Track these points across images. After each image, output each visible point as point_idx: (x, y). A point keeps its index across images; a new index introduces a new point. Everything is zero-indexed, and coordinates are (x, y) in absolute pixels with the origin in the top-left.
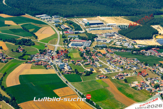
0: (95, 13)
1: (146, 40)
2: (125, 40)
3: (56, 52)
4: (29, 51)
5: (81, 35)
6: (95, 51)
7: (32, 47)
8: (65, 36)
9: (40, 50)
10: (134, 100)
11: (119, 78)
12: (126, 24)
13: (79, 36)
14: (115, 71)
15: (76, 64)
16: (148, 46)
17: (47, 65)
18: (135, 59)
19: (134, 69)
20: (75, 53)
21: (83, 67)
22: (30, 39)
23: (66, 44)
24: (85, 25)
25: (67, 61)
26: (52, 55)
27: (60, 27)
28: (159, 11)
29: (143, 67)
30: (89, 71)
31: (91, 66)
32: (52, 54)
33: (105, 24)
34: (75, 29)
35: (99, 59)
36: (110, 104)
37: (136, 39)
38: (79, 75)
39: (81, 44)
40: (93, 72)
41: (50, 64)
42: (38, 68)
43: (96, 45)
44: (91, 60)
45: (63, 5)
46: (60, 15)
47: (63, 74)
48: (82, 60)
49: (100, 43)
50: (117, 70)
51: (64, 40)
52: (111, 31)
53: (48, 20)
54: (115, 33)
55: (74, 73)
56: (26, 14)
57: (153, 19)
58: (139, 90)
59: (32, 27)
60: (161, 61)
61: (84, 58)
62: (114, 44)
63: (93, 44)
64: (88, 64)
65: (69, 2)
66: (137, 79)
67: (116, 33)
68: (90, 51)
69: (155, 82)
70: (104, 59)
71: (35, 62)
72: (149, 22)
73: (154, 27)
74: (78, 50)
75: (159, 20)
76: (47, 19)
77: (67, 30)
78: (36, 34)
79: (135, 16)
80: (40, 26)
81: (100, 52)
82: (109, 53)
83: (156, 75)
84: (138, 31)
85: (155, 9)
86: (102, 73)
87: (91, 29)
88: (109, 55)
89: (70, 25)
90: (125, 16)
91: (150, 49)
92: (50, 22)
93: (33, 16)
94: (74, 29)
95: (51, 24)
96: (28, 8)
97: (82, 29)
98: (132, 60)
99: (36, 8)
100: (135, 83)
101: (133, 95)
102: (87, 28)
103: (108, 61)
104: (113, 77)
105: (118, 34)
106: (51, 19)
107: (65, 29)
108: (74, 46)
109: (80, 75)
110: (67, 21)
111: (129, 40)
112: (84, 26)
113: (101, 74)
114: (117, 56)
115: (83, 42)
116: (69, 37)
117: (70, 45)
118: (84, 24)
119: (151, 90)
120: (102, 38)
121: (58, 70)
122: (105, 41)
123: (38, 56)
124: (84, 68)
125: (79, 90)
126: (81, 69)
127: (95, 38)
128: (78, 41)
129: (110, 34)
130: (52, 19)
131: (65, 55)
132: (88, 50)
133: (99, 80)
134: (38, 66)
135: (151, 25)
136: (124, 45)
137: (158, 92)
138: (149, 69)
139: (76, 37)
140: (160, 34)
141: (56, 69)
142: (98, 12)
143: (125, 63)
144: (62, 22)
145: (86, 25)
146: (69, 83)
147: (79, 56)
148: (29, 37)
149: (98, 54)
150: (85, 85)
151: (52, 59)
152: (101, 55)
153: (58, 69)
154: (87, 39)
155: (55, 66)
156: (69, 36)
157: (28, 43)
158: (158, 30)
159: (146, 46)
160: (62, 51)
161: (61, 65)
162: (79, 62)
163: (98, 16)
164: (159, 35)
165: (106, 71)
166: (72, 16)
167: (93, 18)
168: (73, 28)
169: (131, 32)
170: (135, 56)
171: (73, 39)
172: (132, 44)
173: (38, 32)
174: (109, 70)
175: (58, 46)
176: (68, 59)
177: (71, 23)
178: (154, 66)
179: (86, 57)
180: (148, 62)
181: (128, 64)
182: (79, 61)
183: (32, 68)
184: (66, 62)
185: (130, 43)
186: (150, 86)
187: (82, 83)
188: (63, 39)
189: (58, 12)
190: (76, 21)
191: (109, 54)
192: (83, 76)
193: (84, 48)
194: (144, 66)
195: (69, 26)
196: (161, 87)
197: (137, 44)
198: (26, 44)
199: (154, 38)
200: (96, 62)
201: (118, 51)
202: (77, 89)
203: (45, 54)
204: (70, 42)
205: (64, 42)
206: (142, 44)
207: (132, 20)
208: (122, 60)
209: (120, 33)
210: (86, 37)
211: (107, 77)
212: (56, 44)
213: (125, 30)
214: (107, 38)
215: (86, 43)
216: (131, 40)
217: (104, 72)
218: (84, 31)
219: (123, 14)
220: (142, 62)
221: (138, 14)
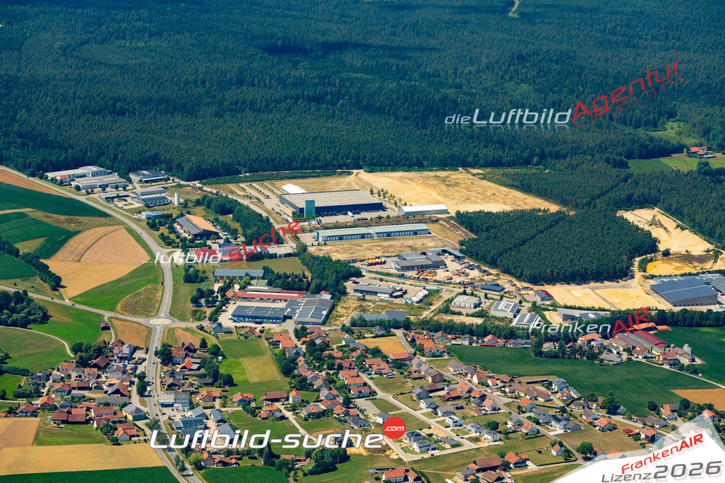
0: (338, 154)
1: (600, 284)
2: (499, 289)
3: (156, 354)
4: (22, 353)
5: (278, 267)
6: (352, 346)
7: (35, 330)
8: (200, 275)
9: (77, 349)
11: (484, 479)
12: (494, 208)
13: (267, 271)
14: (458, 445)
15: (263, 413)
16: (614, 312)
17: (114, 422)
18: (555, 380)
19: (552, 433)
20: (253, 359)
21: (298, 427)
22: (25, 293)
23: (208, 314)
24: (294, 213)
25: (218, 401)
26: (141, 369)
27: (173, 230)
28: (651, 139)
29: (596, 422)
30: (328, 450)
31: (336, 423)
32: (136, 363)
33: (393, 207)
34: (244, 235)
35: (374, 387)
37: (553, 280)
38: (279, 469)
39: (282, 310)
40: (350, 451)
41: (130, 418)
42: (70, 439)
43: (356, 314)
44: (335, 392)
45: (178, 118)
46: (169, 170)
47: (198, 466)
48: (293, 393)
49: (374, 302)
50: (469, 439)
51: (195, 293)
52: (425, 241)
53: (108, 195)
54: (445, 251)
55: (253, 462)
57: (626, 180)
59: (30, 229)
60: (685, 387)
61: (303, 385)
62: (446, 310)
63: (339, 309)
64: (323, 413)
65: (208, 105)
67: (450, 254)
68: (326, 346)
70: (399, 387)
71: (56, 408)
72: (608, 195)
73: (631, 217)
74: (266, 343)
75: (655, 182)
76: (104, 187)
77: (209, 242)
78: (55, 265)
79: (538, 164)
80: (72, 227)
81: (376, 352)
82: (423, 356)
84: (556, 240)
85: (629, 130)
86: (394, 456)
87: (324, 233)
88: (420, 364)
89: (221, 218)
90: (489, 170)
92: (121, 204)
93: (33, 175)
94: (243, 239)
95: (124, 215)
98: (540, 388)
99: (46, 135)
102: (303, 231)
103: (420, 397)
104: (451, 477)
105: (458, 258)
106: (125, 189)
107: (196, 236)
108: (245, 324)
109: (284, 470)
110: (206, 197)
111: (519, 284)
112: (290, 220)
113: (393, 460)
114: (464, 368)
115: (293, 304)
116: (221, 277)
117: (225, 319)
118: (289, 211)
120: (381, 280)
122: (401, 296)
123: (69, 376)
127: (346, 278)
128: (262, 297)
129: (421, 260)
130: (130, 187)
131: (202, 371)
132: (318, 342)
134: (70, 426)
135: (620, 208)
136: (493, 313)
138: (628, 432)
139: (252, 278)
140: (666, 253)
142: (354, 152)
143: (508, 405)
144: (182, 201)
145: (299, 214)
147: (272, 372)
148: (18, 281)
149: (367, 362)
151: (142, 391)
152: (384, 365)
155: (154, 425)
156: (218, 273)
157: (13, 311)
158: (656, 233)
159: (603, 313)
160: (187, 349)
161: (187, 423)
162: (278, 405)
163: (355, 171)
164: (659, 255)
165: (415, 446)
166: (229, 172)
167: (332, 182)
168: (234, 233)
169: (525, 247)
170: (554, 368)
171: (237, 287)
172: (534, 304)
173: (62, 254)
174: (428, 442)
175: (168, 322)
176: (220, 390)
177: (224, 208)
178: (652, 417)
179: (309, 375)
180: (618, 396)
181: (520, 410)
182: (277, 400)
183: (38, 441)
184: (209, 404)
185: (521, 302)
188: (189, 290)
189: (157, 155)
190: (250, 195)
191: (424, 359)
192: (300, 474)
193: (296, 332)
194: (603, 419)
195: (217, 220)
197: (555, 306)
198: (4, 316)
199: (638, 275)
200: (361, 402)
201: (466, 343)
203: (103, 368)
204: (226, 301)
205: (195, 301)
206: (582, 305)
207: (525, 188)
208: (488, 386)
209: (470, 252)
210: (304, 276)
211: (424, 475)
212: (157, 315)
213: (496, 237)
214: (410, 278)
215: (306, 307)
216: (524, 288)
217: (405, 450)
218: (294, 245)
219: (476, 155)
220: (592, 398)
221: (551, 157)
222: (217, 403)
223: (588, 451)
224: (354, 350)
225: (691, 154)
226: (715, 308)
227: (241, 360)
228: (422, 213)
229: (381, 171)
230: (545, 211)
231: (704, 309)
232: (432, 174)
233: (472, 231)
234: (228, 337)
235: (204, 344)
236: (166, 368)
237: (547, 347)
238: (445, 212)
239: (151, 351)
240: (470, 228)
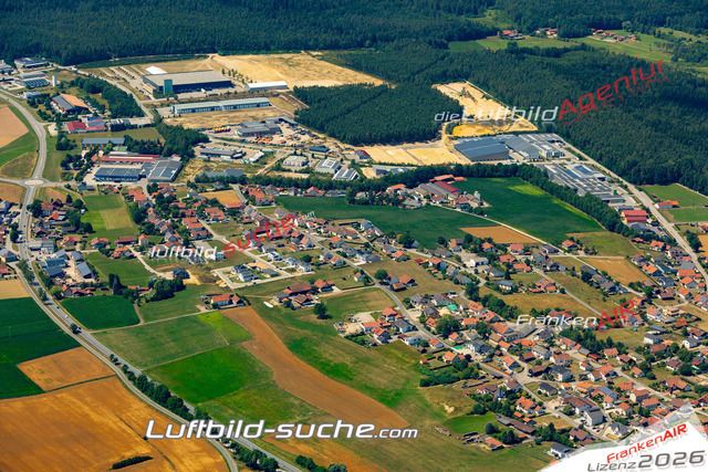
0: (196, 41)
1: (411, 145)
2: (325, 149)
3: (28, 208)
5: (136, 136)
6: (194, 198)
8: (71, 143)
10: (352, 386)
11: (295, 302)
12: (327, 83)
13: (127, 138)
14: (277, 275)
15: (116, 254)
18: (363, 222)
19: (356, 264)
20: (110, 211)
21: (144, 263)
23: (75, 176)
24: (154, 91)
25: (78, 245)
26: (15, 220)
27: (49, 107)
28: (469, 24)
29: (393, 255)
30: (167, 281)
31: (177, 260)
32: (11, 216)
33: (241, 84)
34: (110, 110)
35: (211, 231)
36: (254, 408)
37: (371, 142)
38: (126, 297)
39: (138, 170)
40: (185, 281)
41: (4, 260)
43: (199, 173)
44: (177, 235)
45: (59, 12)
46: (48, 57)
47: (58, 296)
48: (142, 236)
49: (217, 163)
50: (286, 270)
51: (64, 158)
52: (266, 112)
54: (281, 120)
55: (105, 292)
57: (443, 59)
58: (375, 345)
60: (471, 225)
61: (151, 230)
62: (278, 168)
63: (187, 169)
66: (370, 304)
67: (286, 122)
68: (174, 198)
69: (443, 312)
70: (232, 230)
72: (427, 71)
73: (444, 89)
74: (123, 198)
75: (467, 59)
79: (370, 46)
81: (215, 202)
82: (255, 205)
83: (449, 284)
84: (377, 109)
85: (454, 16)
86: (223, 285)
87: (179, 107)
88: (252, 212)
89: (91, 96)
90: (327, 52)
91: (425, 181)
92: (6, 87)
94: (109, 113)
95: (8, 96)
97: (143, 108)
98: (350, 228)
100: (363, 320)
101: (351, 365)
102: (162, 105)
104: (268, 301)
105: (292, 125)
106: (10, 74)
107: (68, 111)
108: (105, 183)
109: (130, 298)
110: (79, 78)
111: (342, 146)
112: (151, 96)
113: (222, 288)
114: (287, 213)
115: (148, 165)
116: (88, 145)
117: (89, 180)
118: (150, 89)
119: (427, 345)
120: (225, 144)
121: (37, 284)
122: (240, 157)
124: (147, 267)
125: (125, 356)
126: (135, 273)
127: (195, 143)
128: (123, 159)
129: (260, 127)
130: (15, 72)
132: (166, 195)
133: (211, 315)
135: (434, 82)
136: (317, 169)
137: (452, 351)
138: (419, 261)
139: (115, 145)
141: (30, 278)
142: (210, 39)
143: (321, 242)
144: (59, 82)
145: (159, 92)
146: (87, 334)
147: (126, 221)
149: (207, 211)
150: (153, 338)
151: (14, 239)
152: (221, 213)
153: (37, 280)
154: (162, 148)
155: (23, 266)
156: (86, 141)
158: (463, 101)
159: (411, 168)
160: (55, 204)
161: (51, 263)
162: (129, 247)
163: (211, 55)
165: (241, 277)
166: (102, 58)
167: (190, 64)
168: (102, 109)
169: (350, 115)
170: (364, 213)
171: (101, 153)
172: (353, 161)
174: (252, 273)
175: (41, 182)
176: (81, 236)
177: (95, 87)
178: (441, 249)
179: (157, 222)
180: (414, 233)
181: (331, 246)
182: (128, 243)
184: (71, 248)
185: (342, 160)
186: (420, 326)
187: (141, 327)
188: (61, 156)
189: (38, 44)
190: (118, 76)
191: (255, 208)
192: (143, 301)
193: (149, 188)
194: (399, 251)
195: (88, 98)
196: (467, 328)
197: (371, 163)
199: (445, 137)
200: (198, 244)
201: (292, 194)
202: (116, 356)
204: (92, 164)
205: (64, 165)
206: (394, 162)
207: (356, 66)
208: (306, 228)
209: (304, 120)
210: (159, 142)
211: (245, 299)
212: (31, 177)
213: (325, 107)
214: (250, 142)
215: (158, 168)
216: (347, 149)
217: (232, 280)
218: (152, 117)
219: (316, 40)
220: (392, 235)
221: (381, 40)
222: (78, 247)
223: (383, 277)
224: (196, 201)
225: (503, 37)
226: (504, 162)
227: (100, 212)
228: (265, 89)
229: (234, 54)
230: (370, 85)
231: (496, 163)
232: (277, 56)
233: (306, 103)
234: (91, 194)
235: (69, 199)
236: (36, 220)
237: (360, 195)
238: (285, 87)
239: (24, 207)
240: (305, 100)
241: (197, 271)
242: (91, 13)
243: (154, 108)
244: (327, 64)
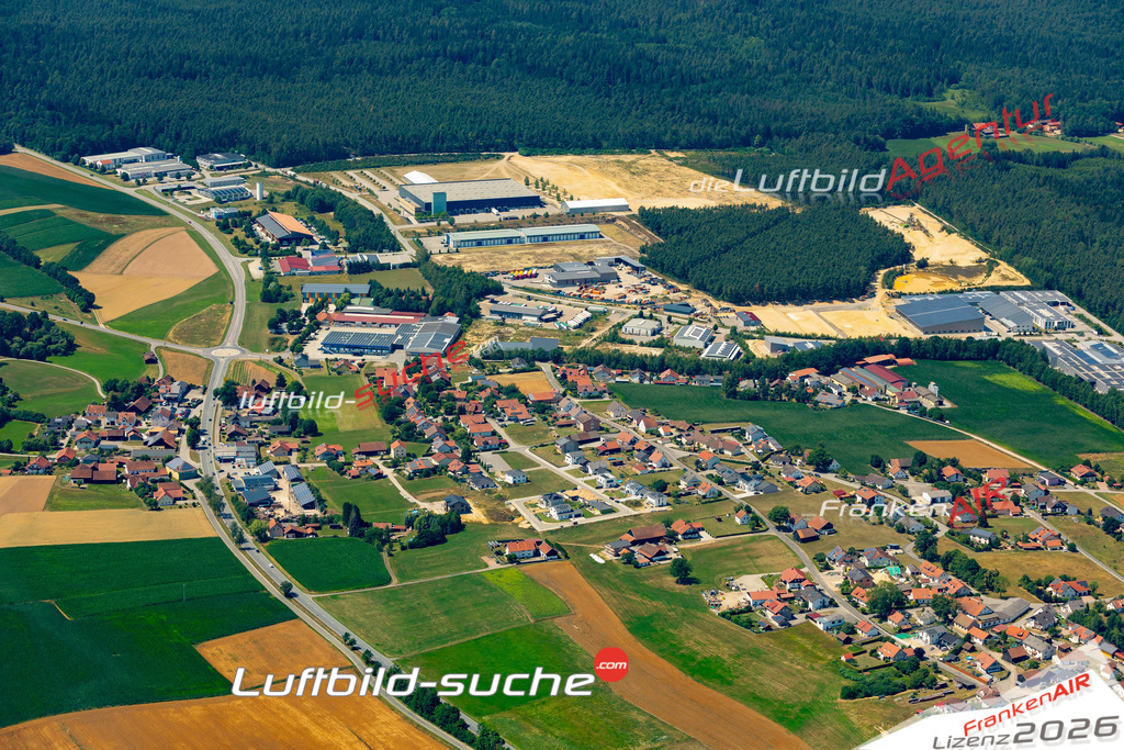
0: (484, 131)
1: (826, 304)
2: (688, 309)
3: (216, 393)
4: (38, 393)
5: (389, 281)
6: (480, 383)
7: (56, 364)
8: (285, 291)
9: (110, 387)
10: (732, 695)
11: (641, 555)
12: (692, 203)
13: (374, 285)
14: (611, 511)
15: (354, 470)
17: (154, 482)
18: (749, 427)
19: (738, 496)
21: (399, 487)
22: (45, 315)
23: (290, 344)
24: (417, 210)
25: (295, 454)
26: (195, 413)
27: (251, 233)
28: (920, 112)
29: (798, 482)
30: (436, 516)
31: (451, 483)
32: (189, 406)
33: (555, 201)
34: (348, 239)
35: (506, 437)
36: (573, 726)
37: (763, 299)
38: (370, 541)
39: (391, 337)
40: (465, 518)
41: (176, 476)
42: (94, 503)
43: (488, 343)
44: (452, 443)
45: (268, 82)
46: (251, 152)
47: (261, 537)
48: (396, 444)
49: (517, 327)
50: (626, 503)
51: (274, 315)
52: (594, 247)
53: (166, 187)
54: (619, 261)
55: (336, 532)
56: (18, 148)
57: (878, 167)
58: (769, 628)
59: (57, 232)
60: (924, 437)
61: (410, 433)
62: (614, 338)
63: (468, 336)
64: (434, 470)
65: (311, 65)
66: (760, 562)
67: (627, 264)
68: (447, 383)
69: (879, 577)
70: (539, 437)
71: (78, 462)
73: (879, 216)
74: (366, 382)
76: (160, 176)
77: (299, 249)
78: (87, 279)
79: (761, 145)
80: (114, 229)
81: (512, 391)
82: (576, 396)
83: (888, 532)
84: (773, 245)
85: (894, 99)
86: (524, 525)
87: (456, 237)
88: (571, 407)
89: (318, 217)
90: (692, 152)
91: (850, 363)
92: (182, 198)
93: (65, 160)
94: (345, 244)
95: (186, 213)
96: (31, 105)
97: (400, 238)
98: (728, 438)
99: (85, 106)
100: (750, 586)
101: (729, 661)
102: (430, 233)
103: (565, 449)
104: (597, 552)
105: (636, 269)
106: (189, 178)
107: (281, 240)
108: (339, 356)
109: (376, 542)
110: (298, 188)
111: (716, 304)
112: (412, 218)
113: (523, 530)
114: (628, 412)
115: (406, 329)
116: (312, 295)
117: (313, 350)
118: (411, 207)
119: (852, 630)
120: (529, 298)
121: (228, 516)
122: (554, 319)
123: (99, 422)
124: (404, 493)
125: (367, 637)
126: (384, 502)
127: (481, 296)
128: (365, 320)
129: (585, 272)
130: (197, 175)
131: (278, 416)
133: (506, 574)
134: (95, 487)
135: (866, 206)
136: (677, 341)
137: (893, 642)
138: (840, 494)
139: (354, 296)
140: (923, 264)
141: (217, 506)
142: (505, 129)
143: (683, 460)
144: (266, 193)
145: (424, 212)
146: (306, 599)
147: (372, 418)
148: (37, 299)
149: (499, 405)
150: (413, 608)
151: (193, 442)
152: (523, 409)
153: (228, 509)
154: (429, 303)
155: (208, 487)
156: (308, 288)
157: (27, 338)
158: (910, 236)
159: (826, 342)
160: (259, 387)
161: (251, 482)
162: (375, 460)
163: (507, 154)
164: (913, 267)
165: (553, 512)
166: (333, 155)
167: (474, 168)
168: (335, 237)
169: (729, 255)
170: (750, 413)
171: (332, 307)
172: (734, 329)
173: (98, 264)
174: (571, 507)
175: (235, 353)
176: (299, 441)
177: (323, 203)
178: (875, 476)
179: (419, 421)
180: (831, 448)
181: (699, 466)
182: (374, 453)
183: (52, 505)
184: (282, 459)
185: (716, 328)
186: (841, 600)
187: (394, 591)
188: (268, 311)
189: (234, 132)
190: (360, 185)
191: (576, 401)
192: (397, 547)
193: (407, 363)
194: (808, 476)
195: (312, 219)
196: (917, 604)
197: (762, 333)
198: (15, 345)
199: (881, 292)
200: (486, 457)
201: (636, 380)
202: (353, 636)
203: (144, 412)
204: (317, 326)
205: (274, 325)
206: (799, 332)
208: (659, 435)
209: (656, 262)
210: (424, 293)
211: (561, 548)
212: (221, 344)
213: (690, 241)
214: (568, 296)
215: (423, 335)
216: (723, 309)
217: (540, 517)
218: (414, 252)
219: (675, 133)
220: (797, 451)
221: (779, 135)
222: (294, 458)
223: (783, 519)
224: (482, 389)
225: (972, 133)
226: (978, 336)
228: (594, 210)
229: (543, 154)
230: (761, 207)
231: (963, 337)
232: (612, 158)
233: (659, 234)
234: (316, 372)
236: (228, 413)
237: (745, 385)
238: (625, 208)
239: (210, 392)
240: (657, 229)
241: (483, 502)
242: (319, 84)
243: (417, 239)
244: (692, 171)
